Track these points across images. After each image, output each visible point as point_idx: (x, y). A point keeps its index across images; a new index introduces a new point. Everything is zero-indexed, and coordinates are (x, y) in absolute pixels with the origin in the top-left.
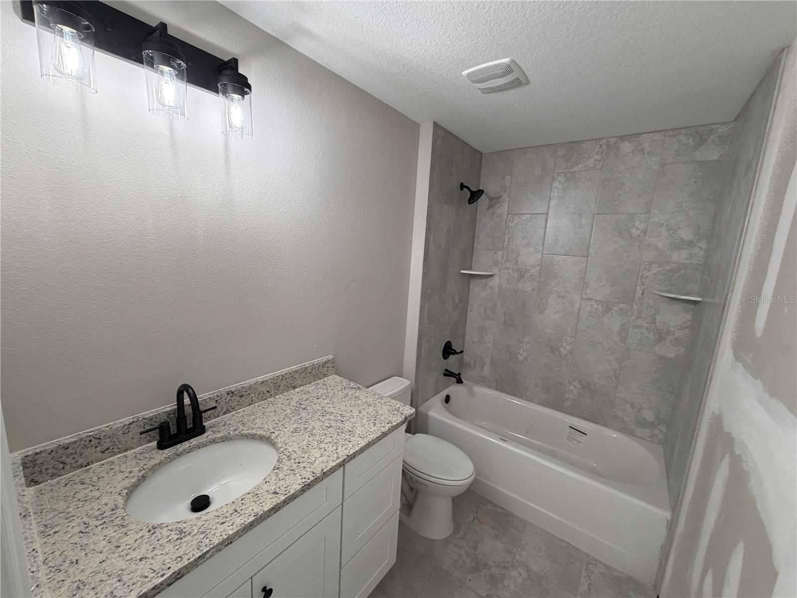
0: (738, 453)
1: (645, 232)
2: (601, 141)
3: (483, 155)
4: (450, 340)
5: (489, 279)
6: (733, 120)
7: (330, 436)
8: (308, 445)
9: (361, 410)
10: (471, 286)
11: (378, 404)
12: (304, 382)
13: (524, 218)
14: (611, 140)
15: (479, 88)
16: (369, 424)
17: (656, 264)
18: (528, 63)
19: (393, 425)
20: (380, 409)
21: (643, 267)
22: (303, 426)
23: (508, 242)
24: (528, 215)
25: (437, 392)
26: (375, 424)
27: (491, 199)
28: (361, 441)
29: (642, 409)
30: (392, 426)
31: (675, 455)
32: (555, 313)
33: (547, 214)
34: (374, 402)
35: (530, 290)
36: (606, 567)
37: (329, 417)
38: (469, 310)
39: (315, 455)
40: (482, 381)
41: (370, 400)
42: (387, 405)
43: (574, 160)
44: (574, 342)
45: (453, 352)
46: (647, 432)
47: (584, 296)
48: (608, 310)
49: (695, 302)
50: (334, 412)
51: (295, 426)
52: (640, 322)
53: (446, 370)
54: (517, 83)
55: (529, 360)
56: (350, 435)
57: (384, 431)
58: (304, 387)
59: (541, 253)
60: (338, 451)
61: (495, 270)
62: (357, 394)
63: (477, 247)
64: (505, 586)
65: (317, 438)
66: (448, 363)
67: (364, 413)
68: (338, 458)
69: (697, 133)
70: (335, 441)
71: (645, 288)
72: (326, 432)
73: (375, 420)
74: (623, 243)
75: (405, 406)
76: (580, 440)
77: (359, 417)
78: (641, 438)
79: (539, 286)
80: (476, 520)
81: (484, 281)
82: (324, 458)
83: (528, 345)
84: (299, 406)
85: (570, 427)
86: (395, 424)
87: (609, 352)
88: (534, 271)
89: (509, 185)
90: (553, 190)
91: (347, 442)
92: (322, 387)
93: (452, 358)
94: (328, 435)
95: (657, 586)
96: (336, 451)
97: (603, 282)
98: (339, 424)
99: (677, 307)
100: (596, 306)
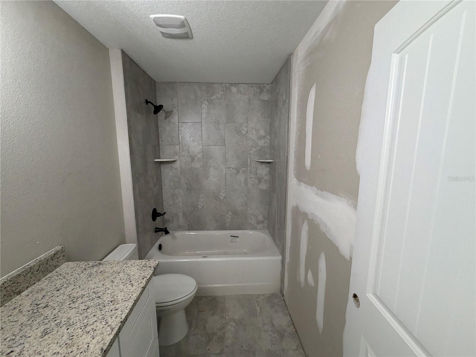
0: (311, 218)
1: (247, 132)
2: (222, 85)
3: (156, 83)
4: (155, 208)
5: (173, 164)
6: (271, 83)
7: (92, 316)
8: (71, 337)
9: (112, 280)
10: (162, 170)
11: (125, 269)
12: (32, 282)
13: (189, 125)
14: (227, 84)
15: (161, 32)
16: (127, 287)
17: (254, 147)
18: (194, 24)
19: (148, 278)
20: (130, 272)
21: (249, 149)
22: (53, 324)
23: (182, 139)
24: (191, 123)
25: (153, 245)
26: (132, 285)
27: (166, 113)
28: (128, 304)
29: (258, 216)
30: (147, 280)
31: (276, 231)
32: (214, 178)
33: (202, 122)
34: (121, 269)
35: (199, 167)
36: (263, 295)
37: (82, 301)
38: (163, 185)
39: (85, 341)
40: (180, 228)
41: (117, 268)
42: (134, 266)
43: (210, 93)
44: (225, 191)
45: (159, 214)
46: (261, 225)
47: (227, 167)
48: (238, 172)
49: (269, 163)
50: (85, 293)
51: (42, 328)
52: (251, 175)
53: (156, 228)
54: (187, 36)
55: (205, 207)
56: (113, 304)
57: (143, 286)
58: (33, 287)
59: (202, 145)
60: (109, 324)
61: (176, 158)
62: (101, 269)
63: (161, 143)
64: (227, 338)
65: (78, 325)
66: (156, 223)
67: (116, 281)
68: (112, 329)
69: (260, 86)
70: (101, 317)
71: (251, 159)
72: (85, 315)
73: (130, 282)
74: (239, 138)
75: (149, 261)
76: (236, 241)
77: (114, 286)
78: (260, 229)
79: (203, 164)
80: (200, 312)
81: (170, 165)
82: (97, 338)
83: (203, 199)
84: (36, 308)
85: (231, 236)
86: (149, 277)
87: (241, 193)
88: (200, 156)
89: (177, 104)
90: (202, 109)
91: (113, 312)
92: (57, 278)
93: (158, 219)
94: (90, 316)
95: (281, 291)
96: (107, 325)
97: (234, 158)
98: (97, 301)
99: (264, 166)
100: (233, 171)
